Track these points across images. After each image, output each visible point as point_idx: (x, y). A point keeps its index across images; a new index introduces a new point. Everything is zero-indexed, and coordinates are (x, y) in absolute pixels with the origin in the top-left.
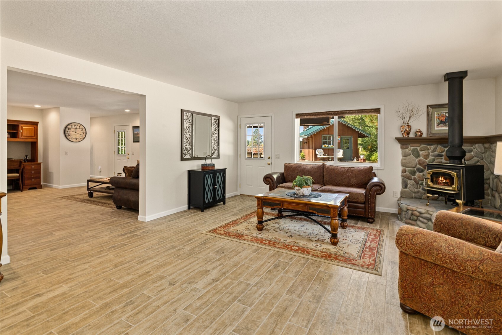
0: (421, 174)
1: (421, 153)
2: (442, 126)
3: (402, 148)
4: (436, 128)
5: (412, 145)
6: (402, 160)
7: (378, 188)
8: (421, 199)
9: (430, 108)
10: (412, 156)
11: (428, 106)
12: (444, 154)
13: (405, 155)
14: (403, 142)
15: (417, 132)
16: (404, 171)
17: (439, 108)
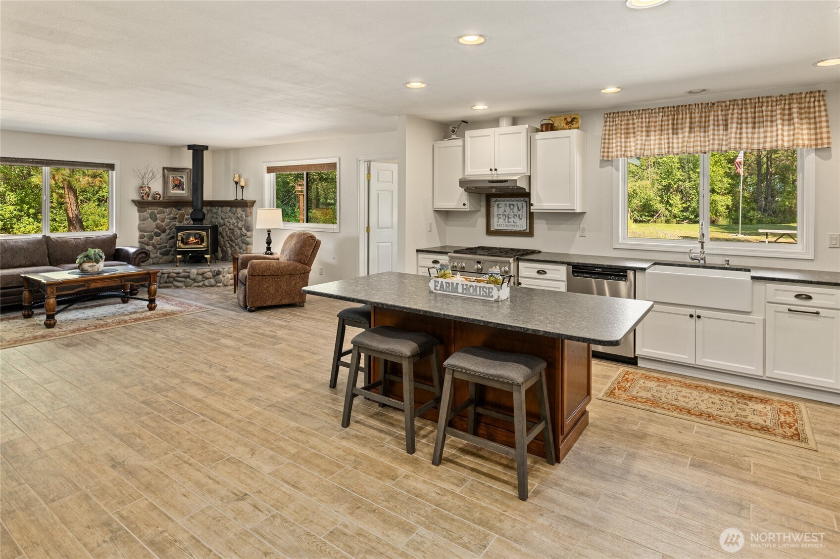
0: (159, 238)
1: (158, 216)
2: (176, 190)
3: (139, 211)
4: (172, 192)
5: (150, 208)
6: (139, 225)
7: (144, 255)
8: (158, 264)
9: (166, 171)
10: (150, 219)
11: (164, 168)
12: (177, 216)
13: (142, 219)
14: (141, 204)
15: (157, 194)
16: (141, 237)
17: (174, 171)
